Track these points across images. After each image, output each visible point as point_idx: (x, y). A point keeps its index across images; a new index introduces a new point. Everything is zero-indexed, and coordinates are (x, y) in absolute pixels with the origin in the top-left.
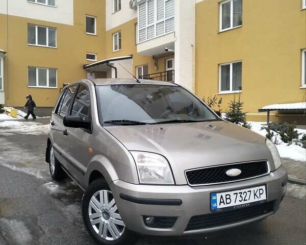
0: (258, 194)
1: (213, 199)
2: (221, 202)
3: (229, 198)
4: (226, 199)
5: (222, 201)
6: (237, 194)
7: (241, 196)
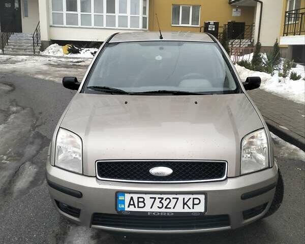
0: (190, 203)
1: (120, 199)
2: (130, 204)
3: (143, 202)
4: (139, 202)
5: (132, 203)
6: (155, 198)
7: (160, 202)
